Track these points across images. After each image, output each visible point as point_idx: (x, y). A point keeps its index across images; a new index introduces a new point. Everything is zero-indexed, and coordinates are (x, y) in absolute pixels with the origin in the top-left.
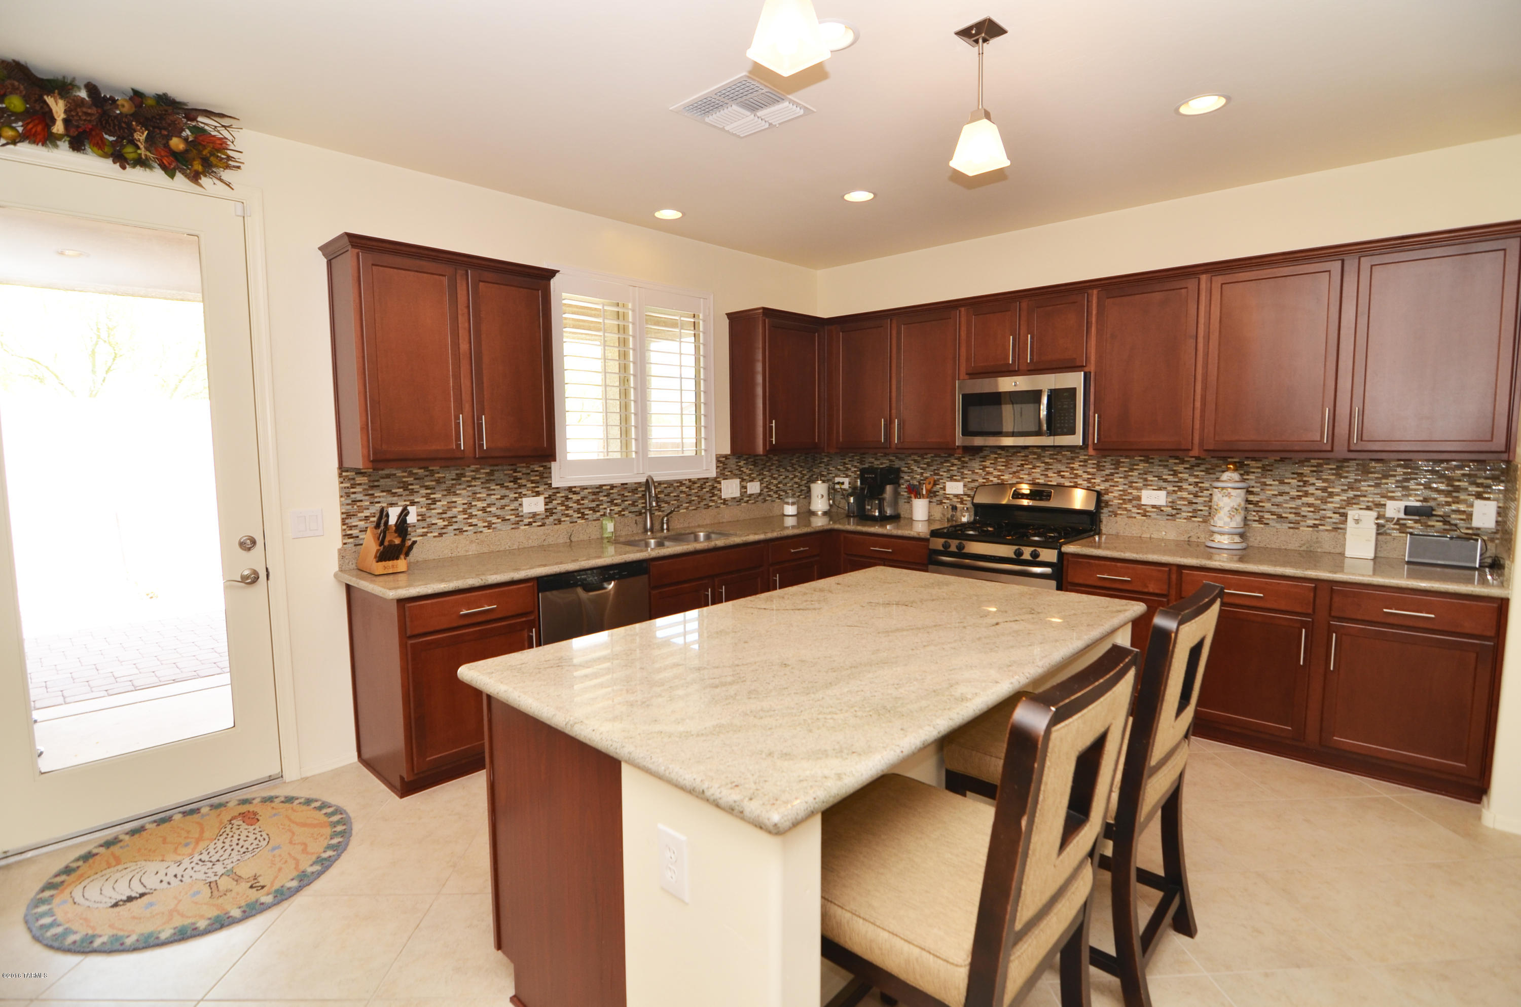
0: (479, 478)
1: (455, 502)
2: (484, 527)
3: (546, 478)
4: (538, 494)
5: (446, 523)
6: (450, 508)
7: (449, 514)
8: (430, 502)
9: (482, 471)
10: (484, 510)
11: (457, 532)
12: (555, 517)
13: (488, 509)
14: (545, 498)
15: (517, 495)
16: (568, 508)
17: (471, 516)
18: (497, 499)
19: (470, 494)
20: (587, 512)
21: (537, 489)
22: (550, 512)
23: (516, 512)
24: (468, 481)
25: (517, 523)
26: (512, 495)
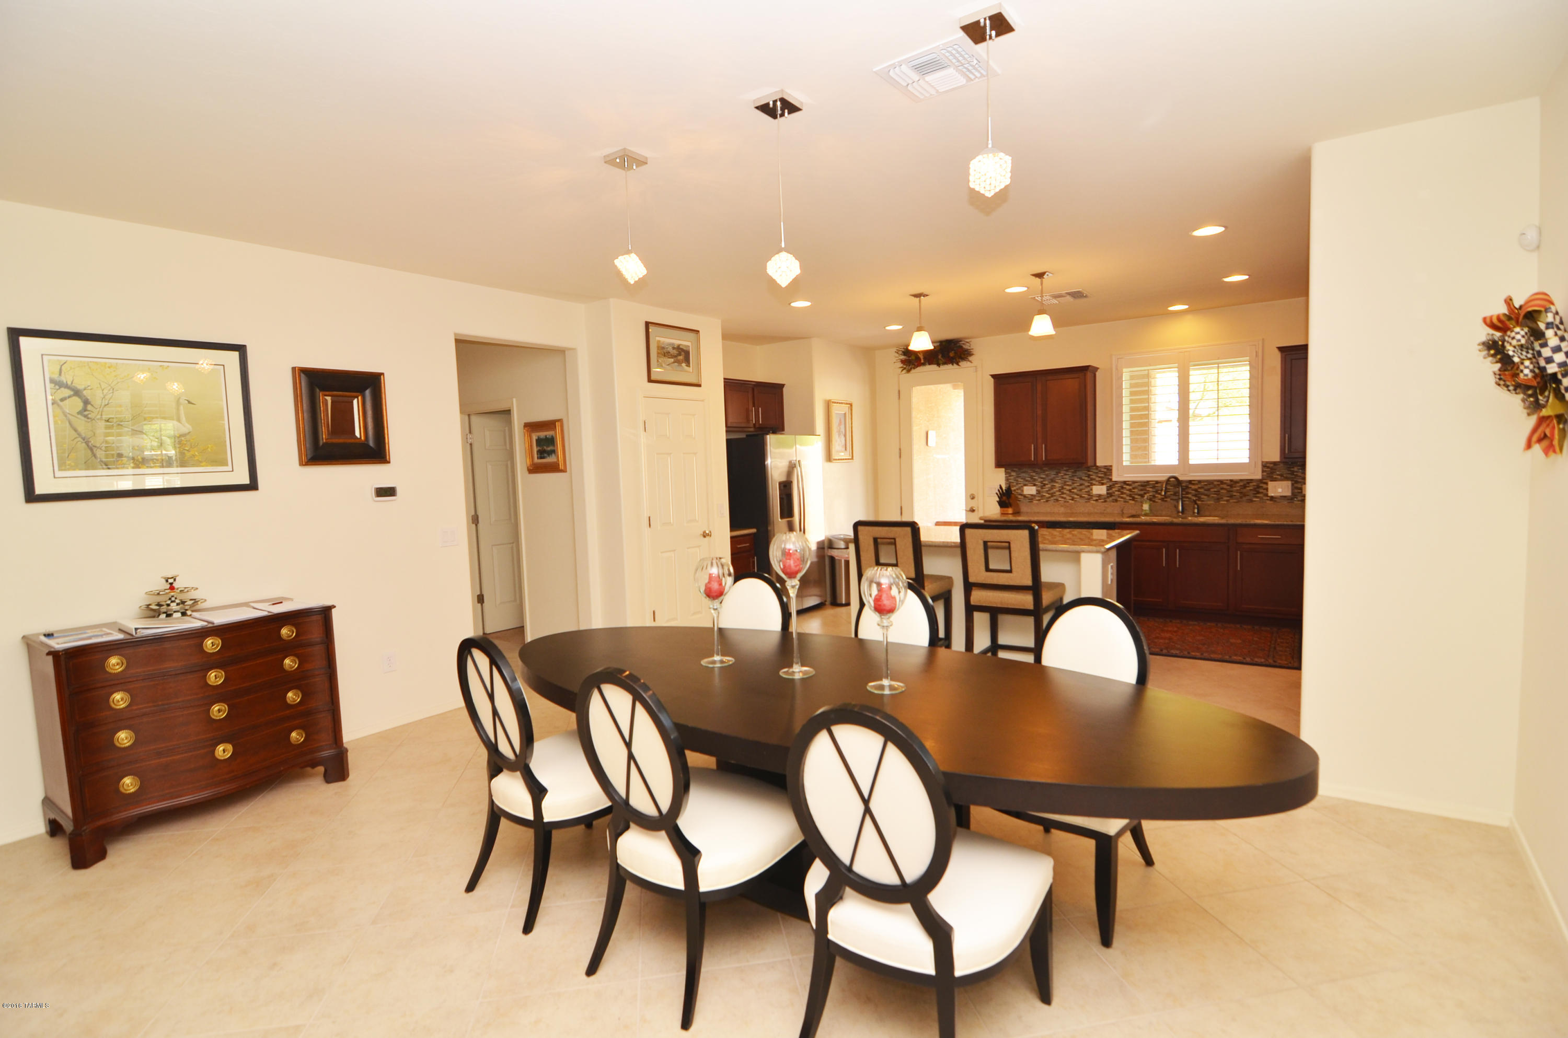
0: (1068, 474)
1: (1055, 486)
2: (1070, 499)
3: (1108, 475)
4: (1103, 484)
5: (1049, 496)
6: (1052, 489)
7: (1052, 491)
8: (1042, 485)
9: (1070, 471)
10: (1070, 491)
11: (1055, 501)
12: (1113, 498)
13: (1073, 491)
14: (1107, 487)
15: (1089, 484)
16: (1123, 493)
17: (1063, 493)
18: (1078, 486)
19: (1063, 482)
20: (1136, 497)
21: (1102, 482)
22: (1110, 495)
23: (1089, 493)
24: (1062, 476)
25: (1089, 499)
26: (1087, 484)
